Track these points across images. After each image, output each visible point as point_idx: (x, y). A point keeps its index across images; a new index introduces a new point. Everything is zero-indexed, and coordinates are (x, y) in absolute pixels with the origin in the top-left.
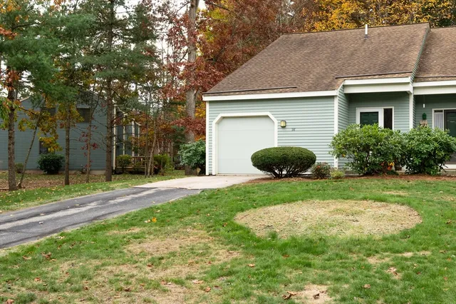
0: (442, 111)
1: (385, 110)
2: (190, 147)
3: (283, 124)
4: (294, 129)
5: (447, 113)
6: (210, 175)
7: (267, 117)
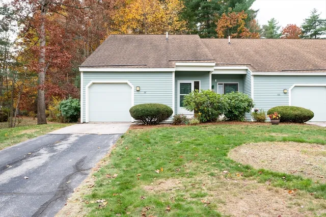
0: (222, 84)
1: (195, 82)
2: (66, 103)
3: (138, 89)
4: (145, 92)
5: (225, 85)
6: (84, 123)
7: (126, 83)
